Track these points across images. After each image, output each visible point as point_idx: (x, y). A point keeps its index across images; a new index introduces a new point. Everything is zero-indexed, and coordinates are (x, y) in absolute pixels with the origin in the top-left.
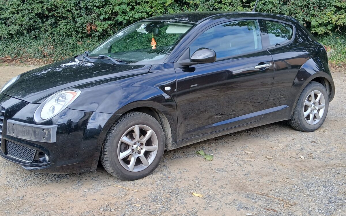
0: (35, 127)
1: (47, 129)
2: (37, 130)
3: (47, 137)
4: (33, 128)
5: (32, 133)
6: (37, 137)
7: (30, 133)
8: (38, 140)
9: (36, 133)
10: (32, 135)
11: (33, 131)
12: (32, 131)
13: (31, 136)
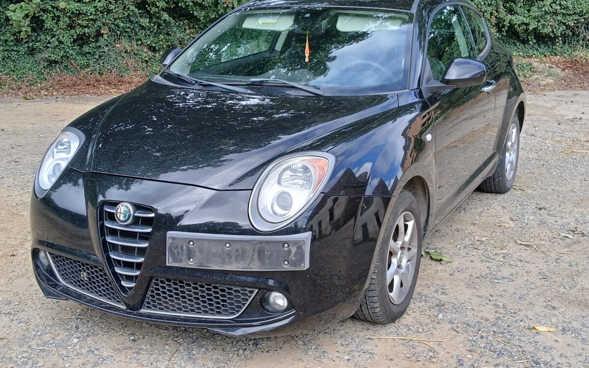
0: (261, 242)
1: (296, 243)
2: (267, 247)
3: (293, 259)
4: (256, 244)
5: (253, 255)
6: (267, 261)
7: (247, 255)
8: (269, 267)
9: (266, 253)
10: (252, 259)
11: (256, 251)
12: (254, 250)
13: (248, 261)
